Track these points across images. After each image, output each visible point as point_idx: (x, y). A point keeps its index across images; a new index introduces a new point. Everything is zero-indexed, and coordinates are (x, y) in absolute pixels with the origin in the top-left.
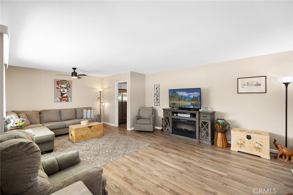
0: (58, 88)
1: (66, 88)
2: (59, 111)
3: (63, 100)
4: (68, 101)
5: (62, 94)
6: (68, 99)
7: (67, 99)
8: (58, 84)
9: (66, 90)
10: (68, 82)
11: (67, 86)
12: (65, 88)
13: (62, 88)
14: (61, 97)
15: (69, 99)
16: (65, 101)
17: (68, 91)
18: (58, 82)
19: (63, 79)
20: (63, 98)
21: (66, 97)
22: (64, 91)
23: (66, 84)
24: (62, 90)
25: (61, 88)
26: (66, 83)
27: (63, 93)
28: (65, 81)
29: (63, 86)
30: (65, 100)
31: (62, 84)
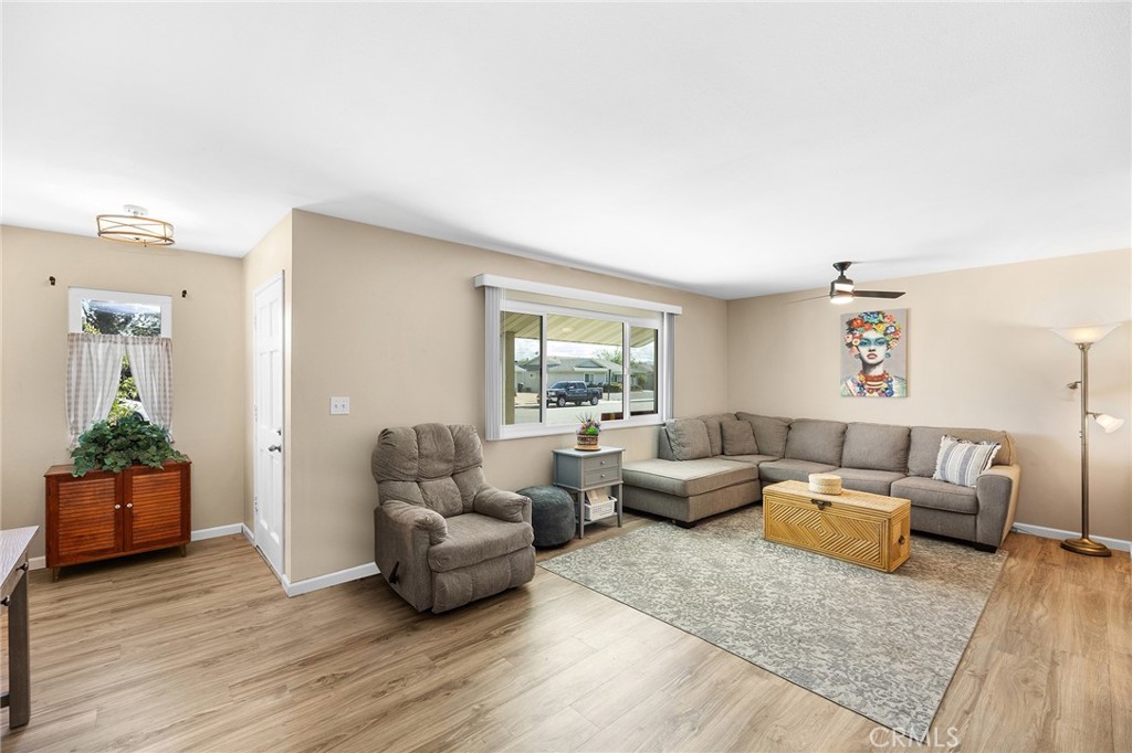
0: (850, 345)
1: (881, 343)
2: (841, 428)
3: (871, 391)
4: (888, 393)
5: (867, 367)
6: (890, 388)
7: (885, 385)
8: (851, 330)
9: (881, 351)
10: (890, 318)
11: (885, 334)
12: (879, 342)
13: (866, 342)
14: (862, 377)
15: (896, 386)
16: (876, 394)
17: (888, 355)
18: (850, 323)
19: (869, 310)
20: (870, 380)
21: (881, 378)
22: (872, 353)
23: (882, 327)
24: (864, 351)
25: (861, 344)
26: (881, 322)
27: (870, 361)
28: (878, 313)
29: (871, 335)
30: (877, 390)
31: (867, 330)
